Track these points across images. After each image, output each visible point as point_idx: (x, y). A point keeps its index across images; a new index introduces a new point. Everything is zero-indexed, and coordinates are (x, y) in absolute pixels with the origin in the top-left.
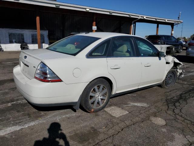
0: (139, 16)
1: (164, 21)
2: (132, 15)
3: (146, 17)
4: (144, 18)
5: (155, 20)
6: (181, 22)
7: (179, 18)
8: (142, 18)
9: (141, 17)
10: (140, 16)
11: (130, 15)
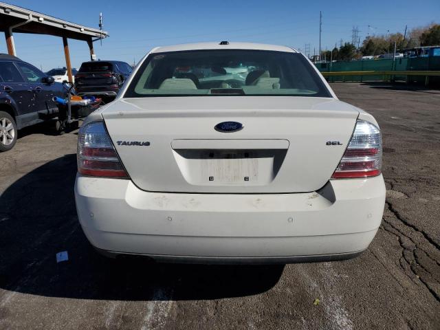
0: (28, 15)
1: (78, 31)
2: (12, 10)
3: (45, 19)
4: (41, 19)
5: (61, 26)
6: (105, 34)
7: (100, 25)
8: (36, 20)
9: (33, 16)
10: (31, 13)
11: (7, 10)
